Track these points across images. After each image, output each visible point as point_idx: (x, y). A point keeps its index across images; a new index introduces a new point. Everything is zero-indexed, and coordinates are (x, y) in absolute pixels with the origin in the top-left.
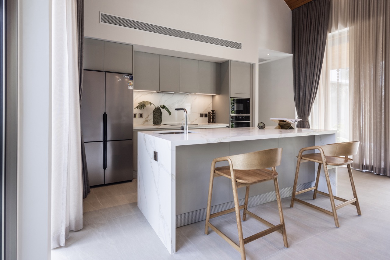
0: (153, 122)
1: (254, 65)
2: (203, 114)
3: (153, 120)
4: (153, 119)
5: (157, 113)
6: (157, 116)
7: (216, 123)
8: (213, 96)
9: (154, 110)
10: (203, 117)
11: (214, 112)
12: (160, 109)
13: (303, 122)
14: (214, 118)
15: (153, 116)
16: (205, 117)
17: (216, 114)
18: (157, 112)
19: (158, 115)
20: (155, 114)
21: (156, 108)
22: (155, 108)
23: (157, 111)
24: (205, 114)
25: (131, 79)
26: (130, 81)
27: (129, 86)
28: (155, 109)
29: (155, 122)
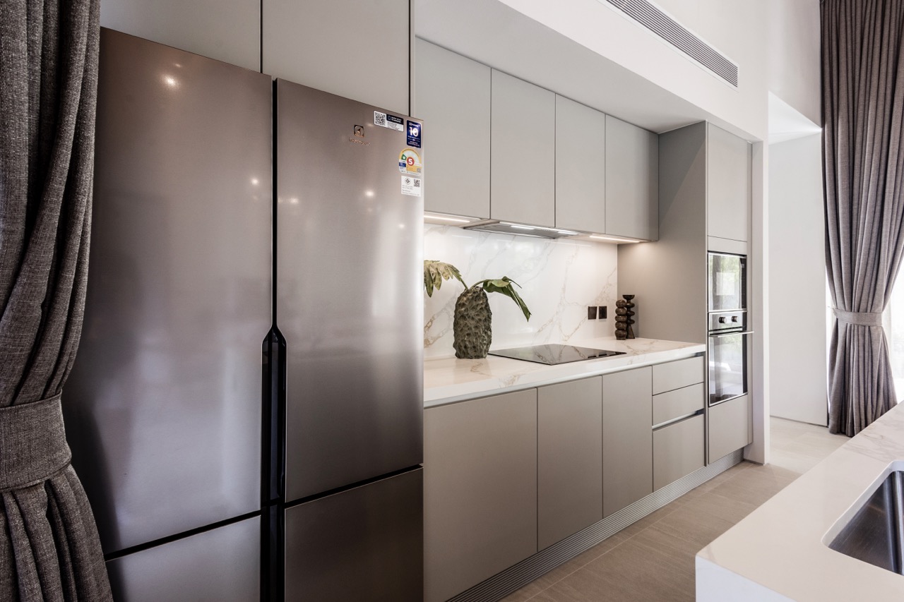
0: (454, 346)
1: (753, 145)
2: (596, 308)
3: (452, 340)
4: (456, 335)
5: (472, 313)
6: (471, 323)
7: (638, 337)
8: (621, 247)
9: (459, 299)
10: (595, 318)
11: (632, 301)
12: (484, 294)
13: (867, 329)
14: (633, 322)
15: (456, 324)
16: (600, 318)
17: (637, 307)
18: (473, 308)
19: (477, 318)
20: (463, 317)
21: (467, 292)
22: (462, 289)
23: (474, 304)
24: (600, 307)
25: (415, 142)
26: (410, 152)
27: (404, 178)
28: (463, 295)
29: (466, 347)
